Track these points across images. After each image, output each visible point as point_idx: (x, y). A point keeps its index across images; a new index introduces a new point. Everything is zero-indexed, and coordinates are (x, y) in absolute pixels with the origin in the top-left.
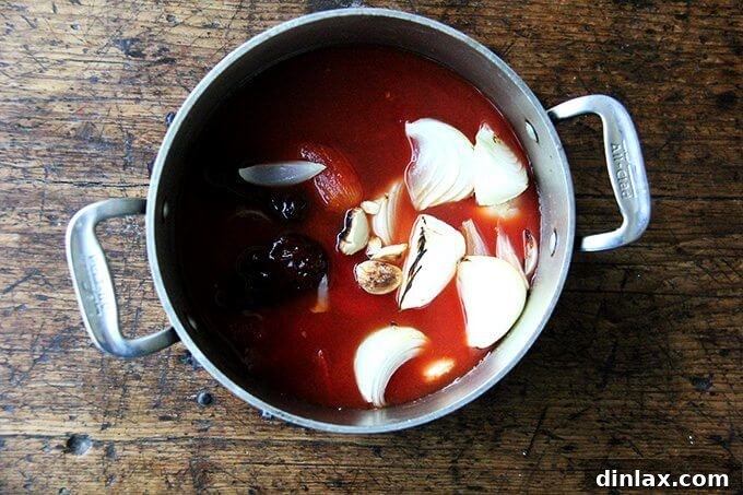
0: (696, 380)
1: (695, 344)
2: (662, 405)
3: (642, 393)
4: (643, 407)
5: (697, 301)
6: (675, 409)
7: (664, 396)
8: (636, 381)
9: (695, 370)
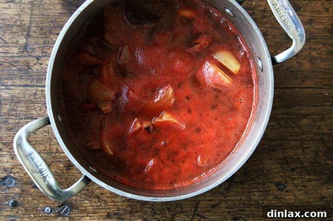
0: (277, 185)
1: (277, 166)
2: (260, 198)
3: (250, 192)
4: (250, 200)
5: (277, 143)
6: (267, 200)
7: (261, 193)
8: (246, 186)
9: (277, 180)
